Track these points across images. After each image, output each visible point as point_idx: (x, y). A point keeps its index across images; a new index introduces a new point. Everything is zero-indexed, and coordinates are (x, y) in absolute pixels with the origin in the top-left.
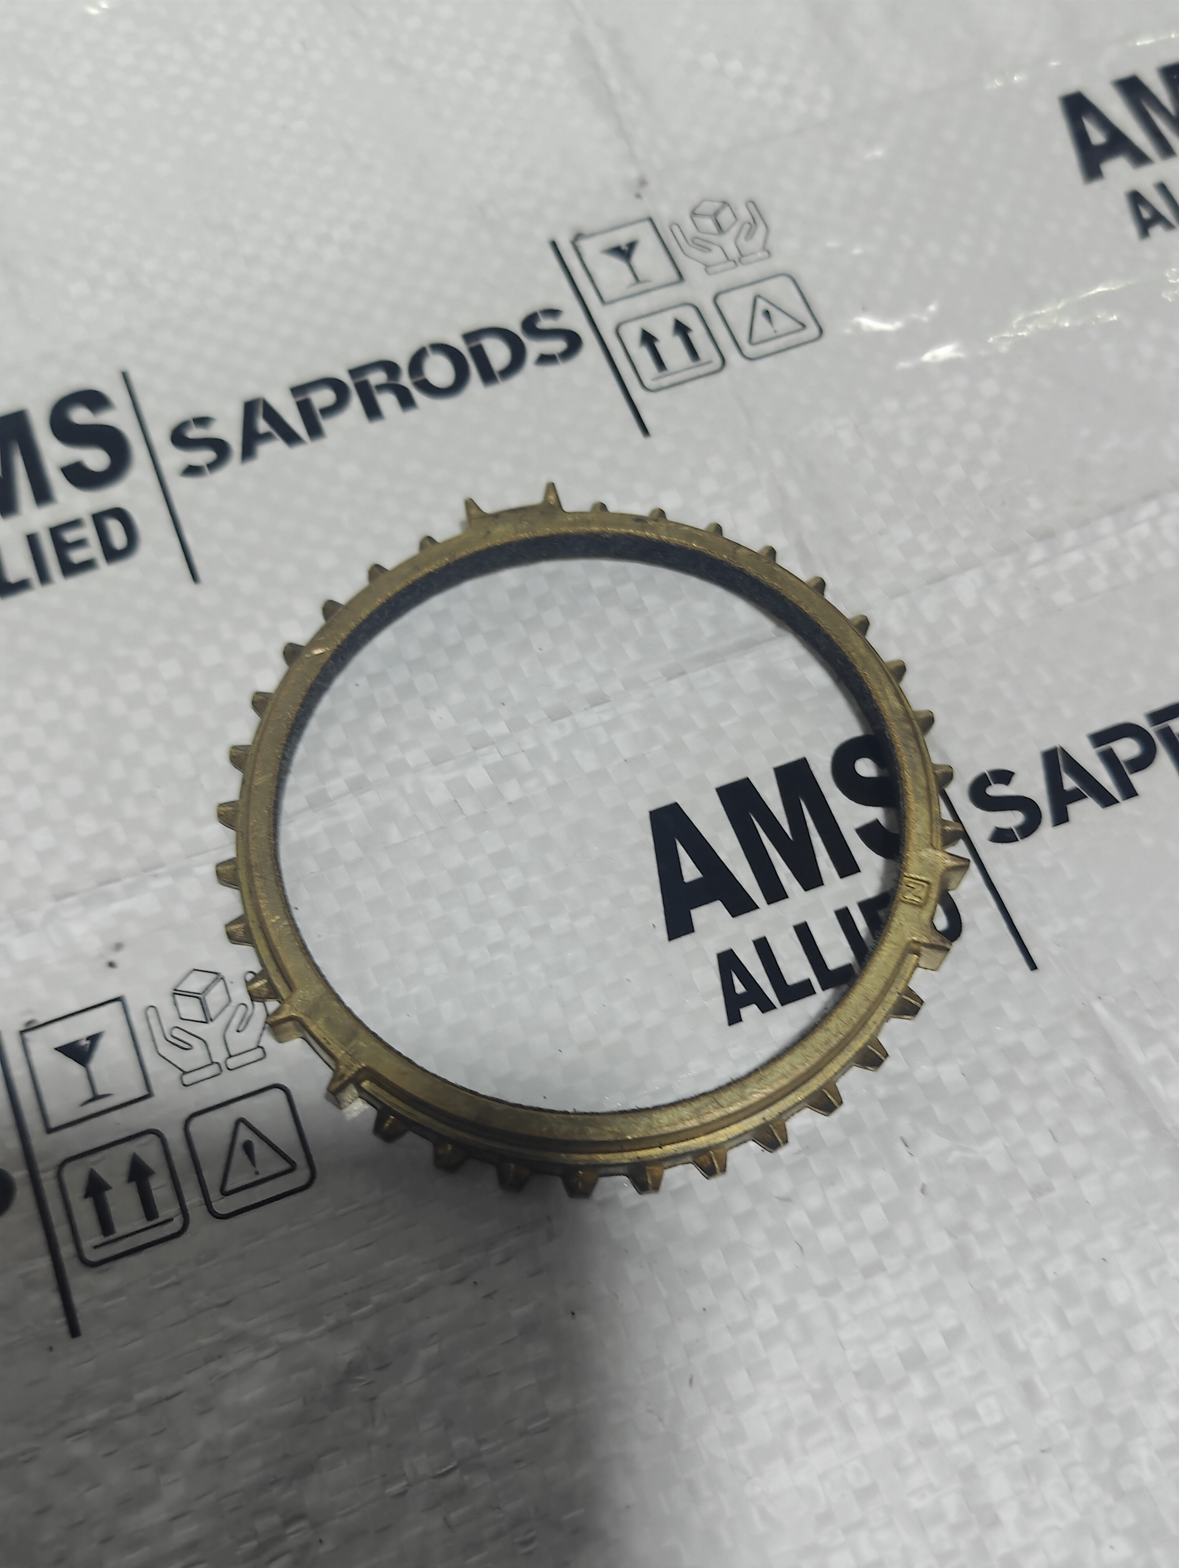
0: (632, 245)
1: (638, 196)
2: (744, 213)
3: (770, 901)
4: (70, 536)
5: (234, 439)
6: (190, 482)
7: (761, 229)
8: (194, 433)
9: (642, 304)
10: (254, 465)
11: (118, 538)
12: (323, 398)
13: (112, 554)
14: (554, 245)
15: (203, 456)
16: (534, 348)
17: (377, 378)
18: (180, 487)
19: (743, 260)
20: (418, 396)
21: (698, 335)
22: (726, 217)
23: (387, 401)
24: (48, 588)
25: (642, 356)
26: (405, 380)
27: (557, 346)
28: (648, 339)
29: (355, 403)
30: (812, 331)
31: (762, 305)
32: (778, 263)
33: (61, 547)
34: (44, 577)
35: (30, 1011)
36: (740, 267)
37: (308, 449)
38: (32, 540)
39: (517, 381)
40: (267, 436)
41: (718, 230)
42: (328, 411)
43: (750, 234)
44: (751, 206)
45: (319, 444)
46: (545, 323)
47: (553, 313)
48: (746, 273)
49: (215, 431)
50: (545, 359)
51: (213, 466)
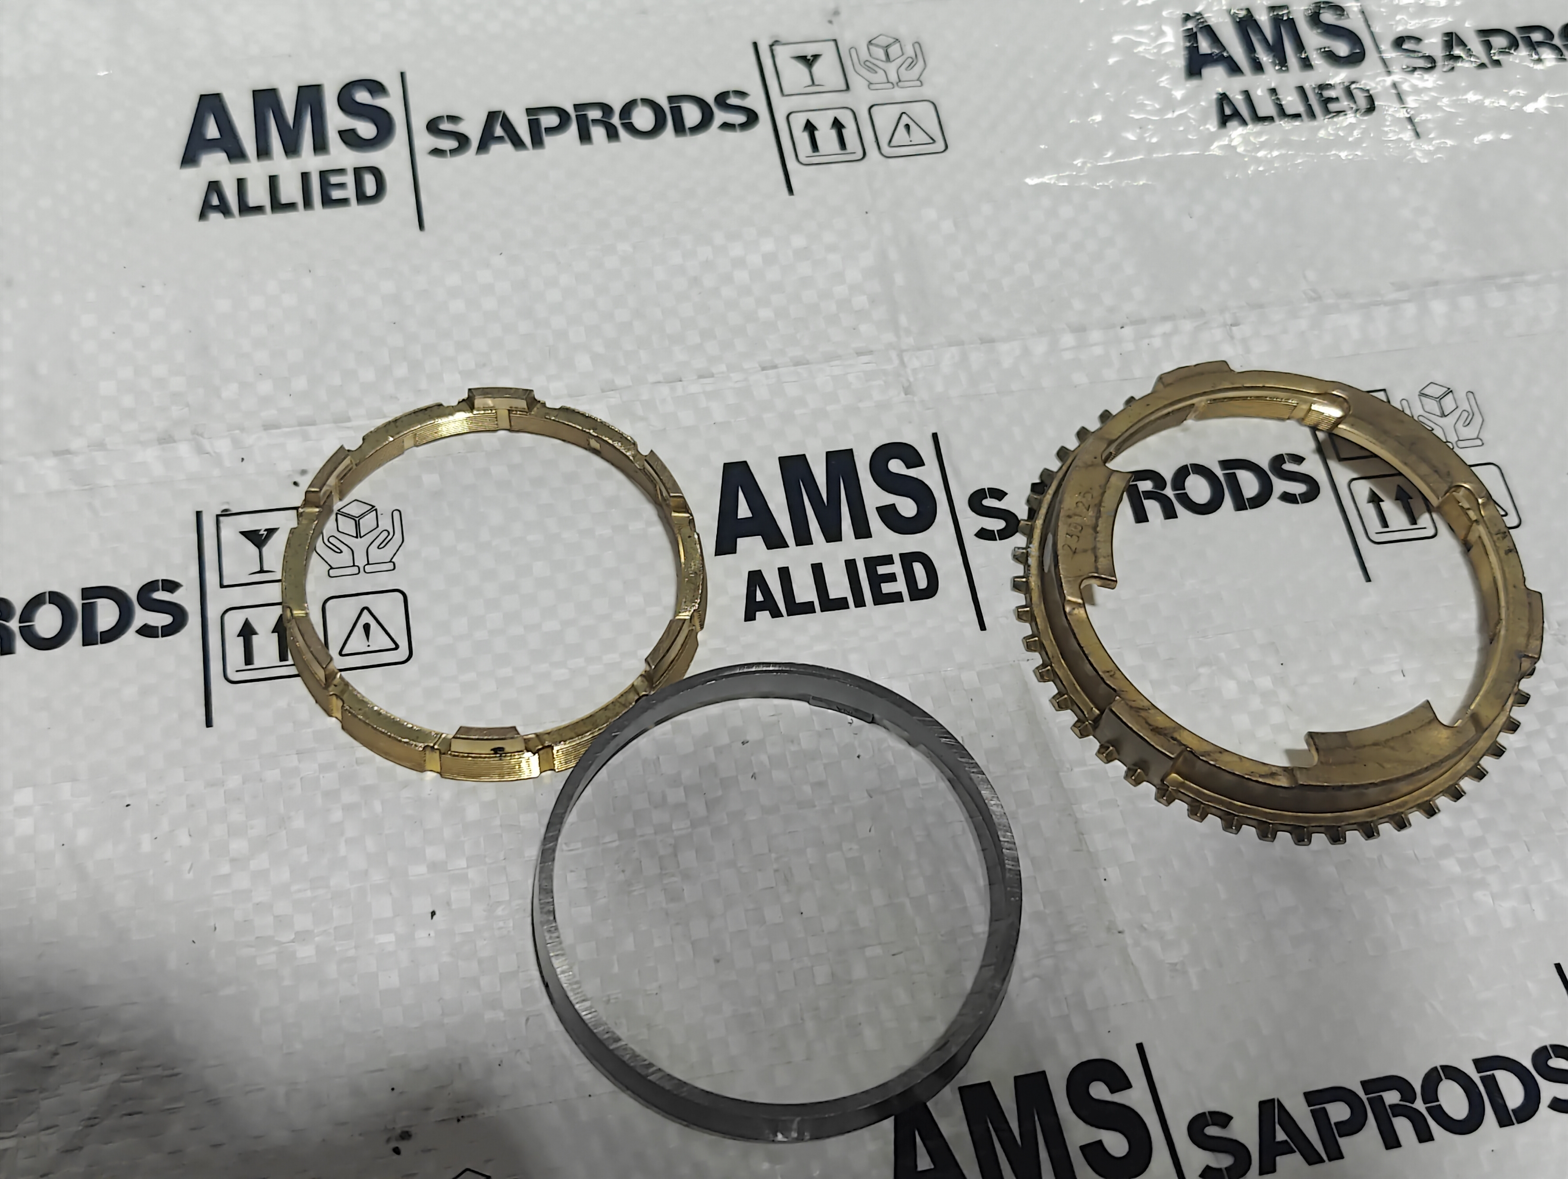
0: (816, 57)
1: (830, 22)
2: (909, 51)
3: (798, 544)
4: (334, 180)
5: (475, 137)
6: (435, 160)
7: (921, 63)
8: (445, 126)
9: (814, 101)
10: (483, 157)
11: (370, 188)
12: (550, 120)
13: (362, 198)
14: (755, 45)
15: (450, 144)
16: (720, 117)
17: (595, 114)
18: (425, 162)
19: (900, 84)
20: (622, 132)
21: (850, 133)
22: (894, 50)
23: (598, 133)
24: (309, 212)
25: (803, 139)
26: (616, 120)
27: (740, 118)
28: (810, 128)
29: (573, 128)
30: (940, 146)
31: (905, 120)
32: (927, 92)
33: (325, 185)
34: (308, 203)
35: (228, 503)
36: (896, 88)
37: (529, 154)
38: (305, 177)
39: (702, 137)
40: (500, 139)
41: (886, 59)
42: (550, 130)
43: (911, 66)
44: (917, 46)
45: (539, 152)
46: (733, 101)
47: (742, 94)
48: (899, 94)
49: (461, 128)
50: (726, 126)
51: (453, 152)
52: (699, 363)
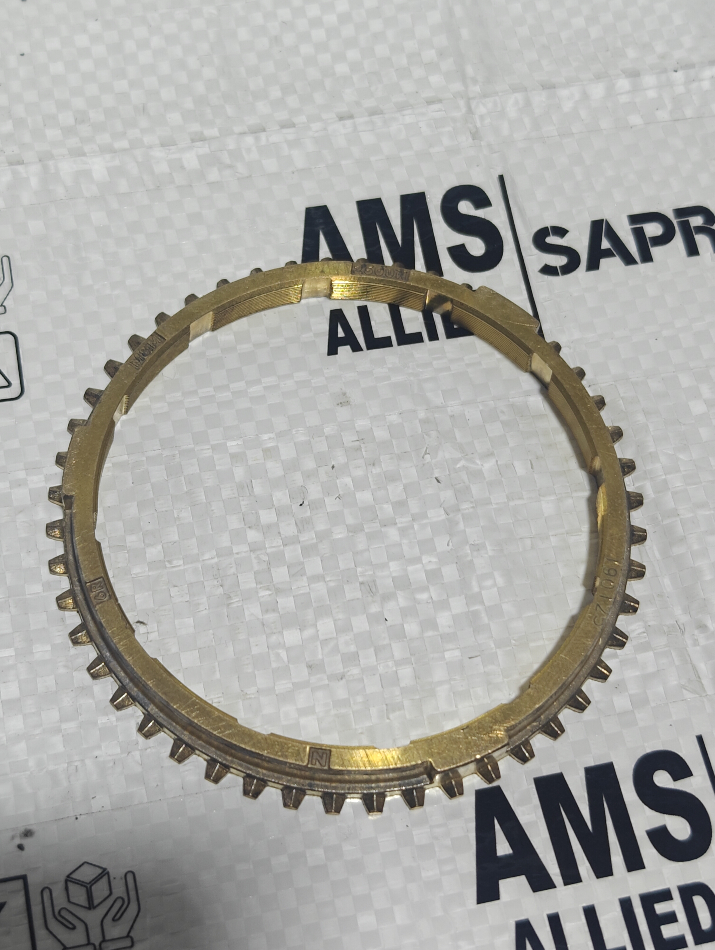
52: (282, 115)
